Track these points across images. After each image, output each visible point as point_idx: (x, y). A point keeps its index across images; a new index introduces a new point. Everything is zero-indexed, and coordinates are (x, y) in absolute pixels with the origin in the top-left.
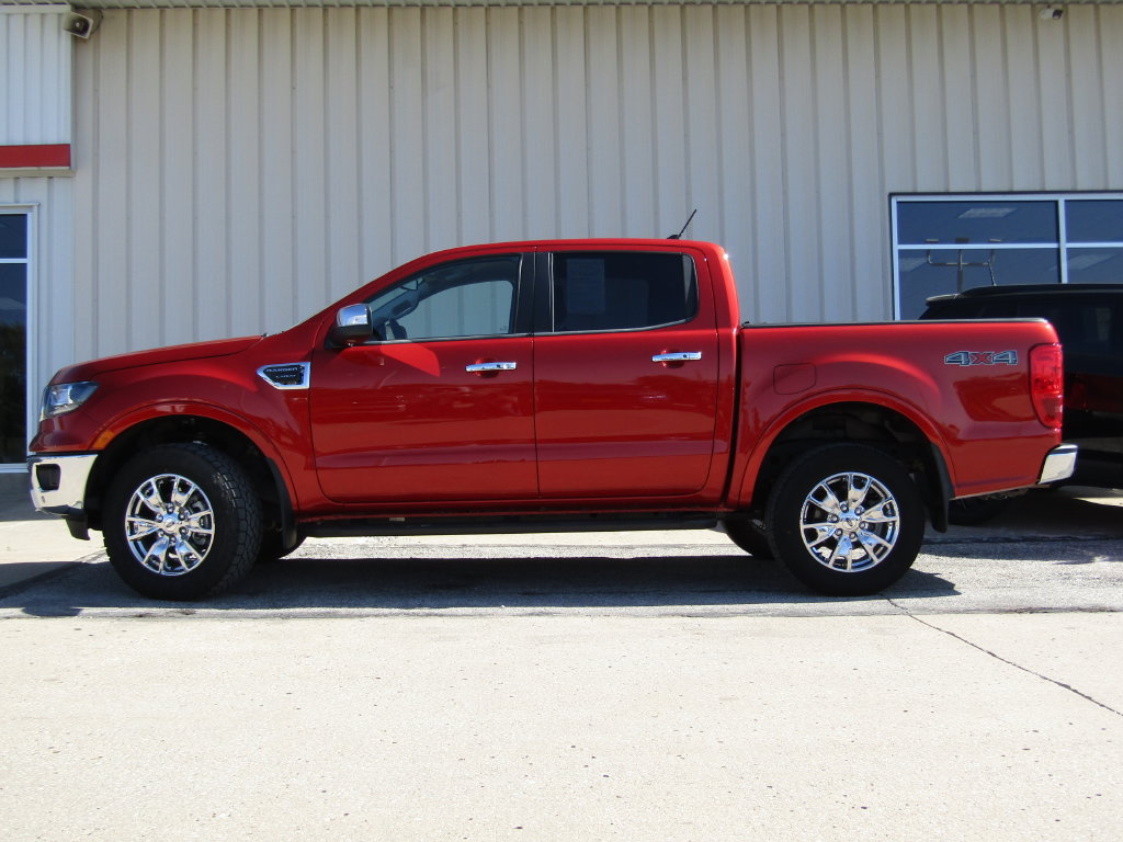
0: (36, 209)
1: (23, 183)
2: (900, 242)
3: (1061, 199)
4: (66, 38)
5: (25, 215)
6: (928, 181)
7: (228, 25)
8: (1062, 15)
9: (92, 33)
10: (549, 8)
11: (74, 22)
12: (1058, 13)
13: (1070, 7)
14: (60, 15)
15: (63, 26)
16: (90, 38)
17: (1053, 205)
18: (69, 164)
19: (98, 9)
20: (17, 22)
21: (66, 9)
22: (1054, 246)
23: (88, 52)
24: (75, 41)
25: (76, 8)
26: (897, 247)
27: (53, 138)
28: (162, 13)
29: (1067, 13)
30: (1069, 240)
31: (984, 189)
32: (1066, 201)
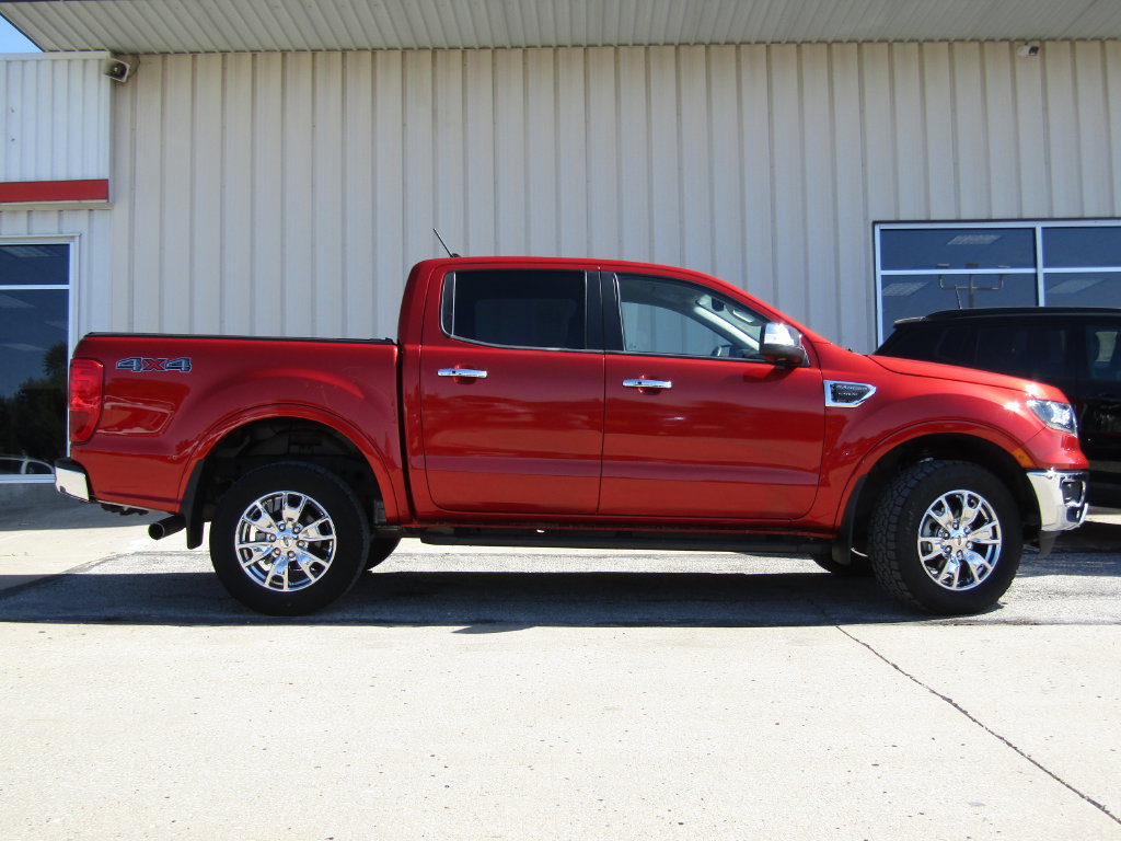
0: (77, 239)
1: (67, 216)
2: (883, 269)
3: (1039, 227)
4: (106, 81)
5: (68, 245)
6: (909, 210)
7: (254, 68)
8: (1039, 51)
9: (129, 77)
10: (551, 50)
11: (113, 67)
12: (1034, 50)
13: (1047, 44)
14: (100, 60)
15: (102, 71)
16: (127, 80)
17: (1031, 231)
18: (107, 198)
19: (135, 55)
20: (61, 68)
21: (106, 55)
22: (1032, 271)
23: (126, 94)
24: (115, 84)
25: (116, 53)
26: (880, 273)
27: (93, 173)
28: (194, 57)
29: (1044, 50)
30: (1046, 265)
31: (964, 217)
32: (1043, 228)
